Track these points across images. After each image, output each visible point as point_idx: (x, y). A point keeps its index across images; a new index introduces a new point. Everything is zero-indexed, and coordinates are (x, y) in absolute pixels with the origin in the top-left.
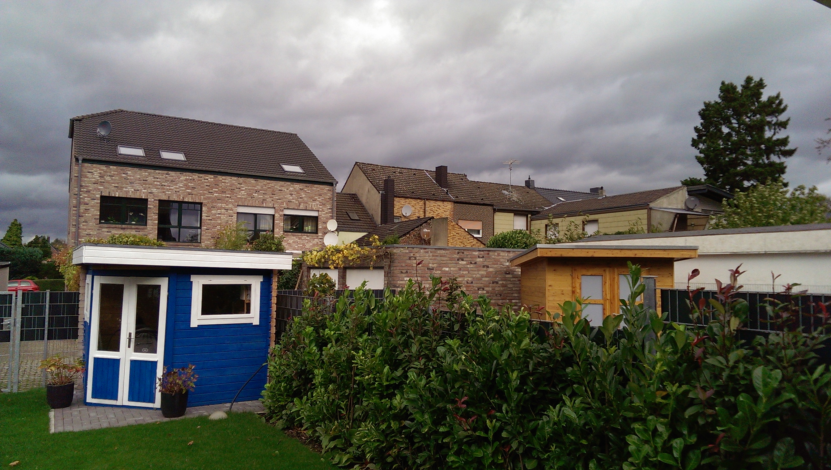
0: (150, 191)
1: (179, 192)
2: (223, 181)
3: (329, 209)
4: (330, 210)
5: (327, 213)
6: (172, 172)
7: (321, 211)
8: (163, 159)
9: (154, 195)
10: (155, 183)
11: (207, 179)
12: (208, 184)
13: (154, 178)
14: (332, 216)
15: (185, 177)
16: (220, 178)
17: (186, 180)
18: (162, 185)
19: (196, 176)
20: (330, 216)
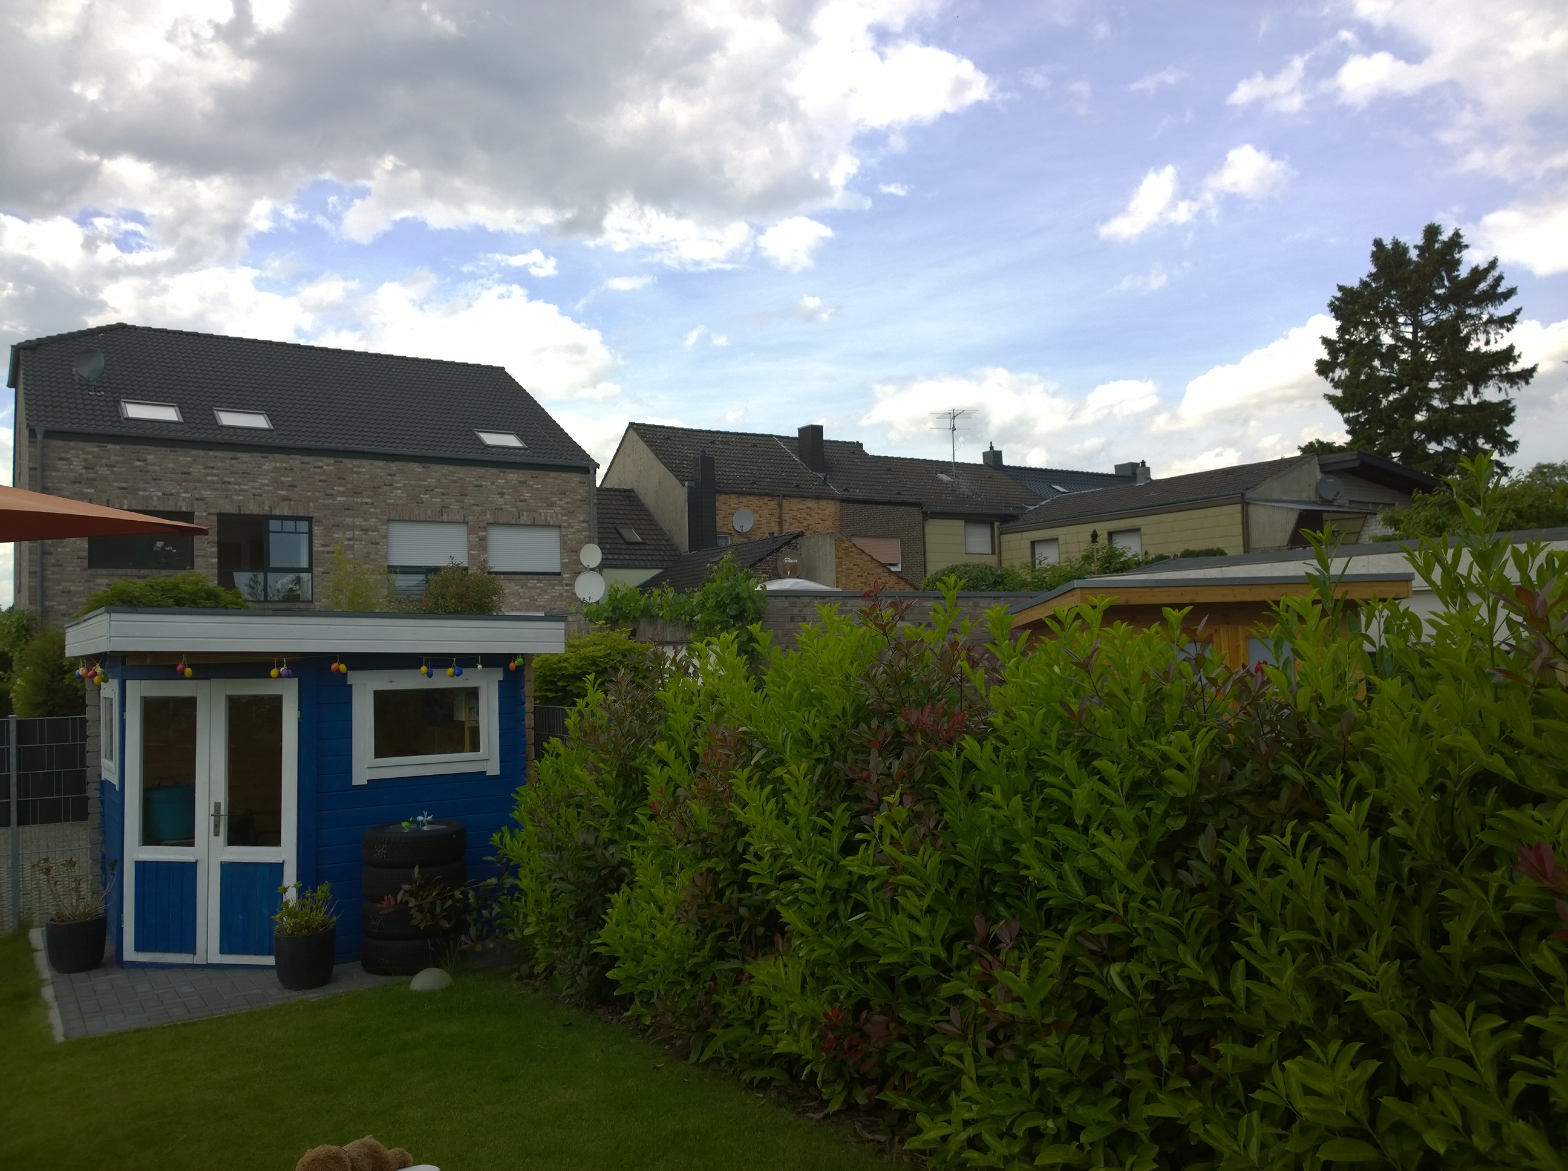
0: (197, 496)
1: (260, 495)
2: (355, 469)
3: (584, 522)
4: (585, 524)
5: (578, 530)
6: (243, 455)
7: (565, 527)
8: (223, 427)
9: (206, 504)
10: (209, 478)
11: (321, 467)
12: (324, 478)
13: (206, 468)
14: (589, 537)
15: (273, 464)
16: (348, 463)
17: (276, 470)
18: (224, 483)
19: (295, 461)
20: (586, 537)
